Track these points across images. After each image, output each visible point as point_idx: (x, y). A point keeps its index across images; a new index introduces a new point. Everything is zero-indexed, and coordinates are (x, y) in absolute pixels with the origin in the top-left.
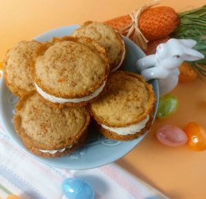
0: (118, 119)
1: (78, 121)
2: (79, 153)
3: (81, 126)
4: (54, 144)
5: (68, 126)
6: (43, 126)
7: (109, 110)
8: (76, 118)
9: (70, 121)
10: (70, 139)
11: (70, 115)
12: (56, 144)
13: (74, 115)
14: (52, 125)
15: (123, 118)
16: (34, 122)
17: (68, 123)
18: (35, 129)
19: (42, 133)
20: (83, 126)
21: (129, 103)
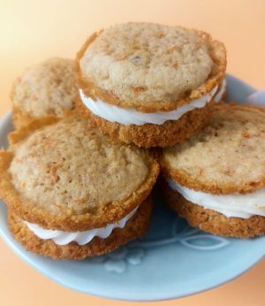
0: (227, 173)
1: (132, 168)
2: (125, 260)
3: (138, 181)
4: (69, 212)
5: (109, 176)
6: (53, 169)
7: (204, 154)
8: (128, 163)
9: (114, 165)
10: (109, 205)
11: (116, 154)
12: (74, 213)
13: (125, 156)
14: (73, 168)
15: (239, 170)
16: (35, 160)
17: (110, 170)
18: (32, 173)
19: (47, 182)
20: (144, 183)
21: (251, 142)
